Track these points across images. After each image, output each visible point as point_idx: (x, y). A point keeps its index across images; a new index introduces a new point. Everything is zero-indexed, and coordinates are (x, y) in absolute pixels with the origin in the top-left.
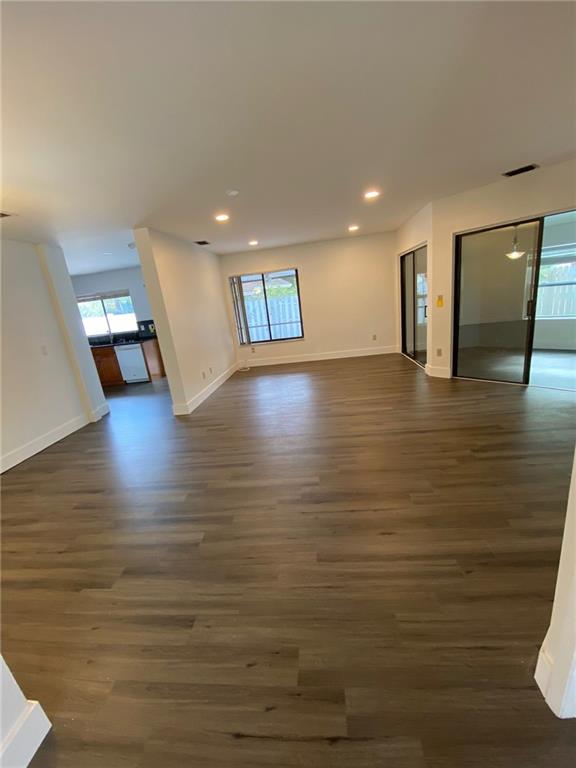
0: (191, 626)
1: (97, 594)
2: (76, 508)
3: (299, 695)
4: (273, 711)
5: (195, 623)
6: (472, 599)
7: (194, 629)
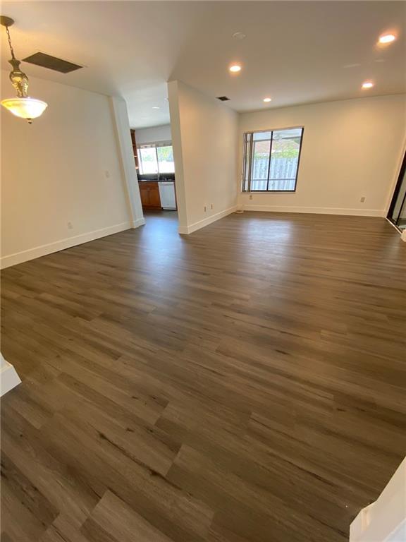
0: (117, 359)
1: (82, 322)
2: (99, 273)
3: (151, 431)
4: (130, 432)
5: (120, 358)
6: (329, 432)
7: (117, 361)
